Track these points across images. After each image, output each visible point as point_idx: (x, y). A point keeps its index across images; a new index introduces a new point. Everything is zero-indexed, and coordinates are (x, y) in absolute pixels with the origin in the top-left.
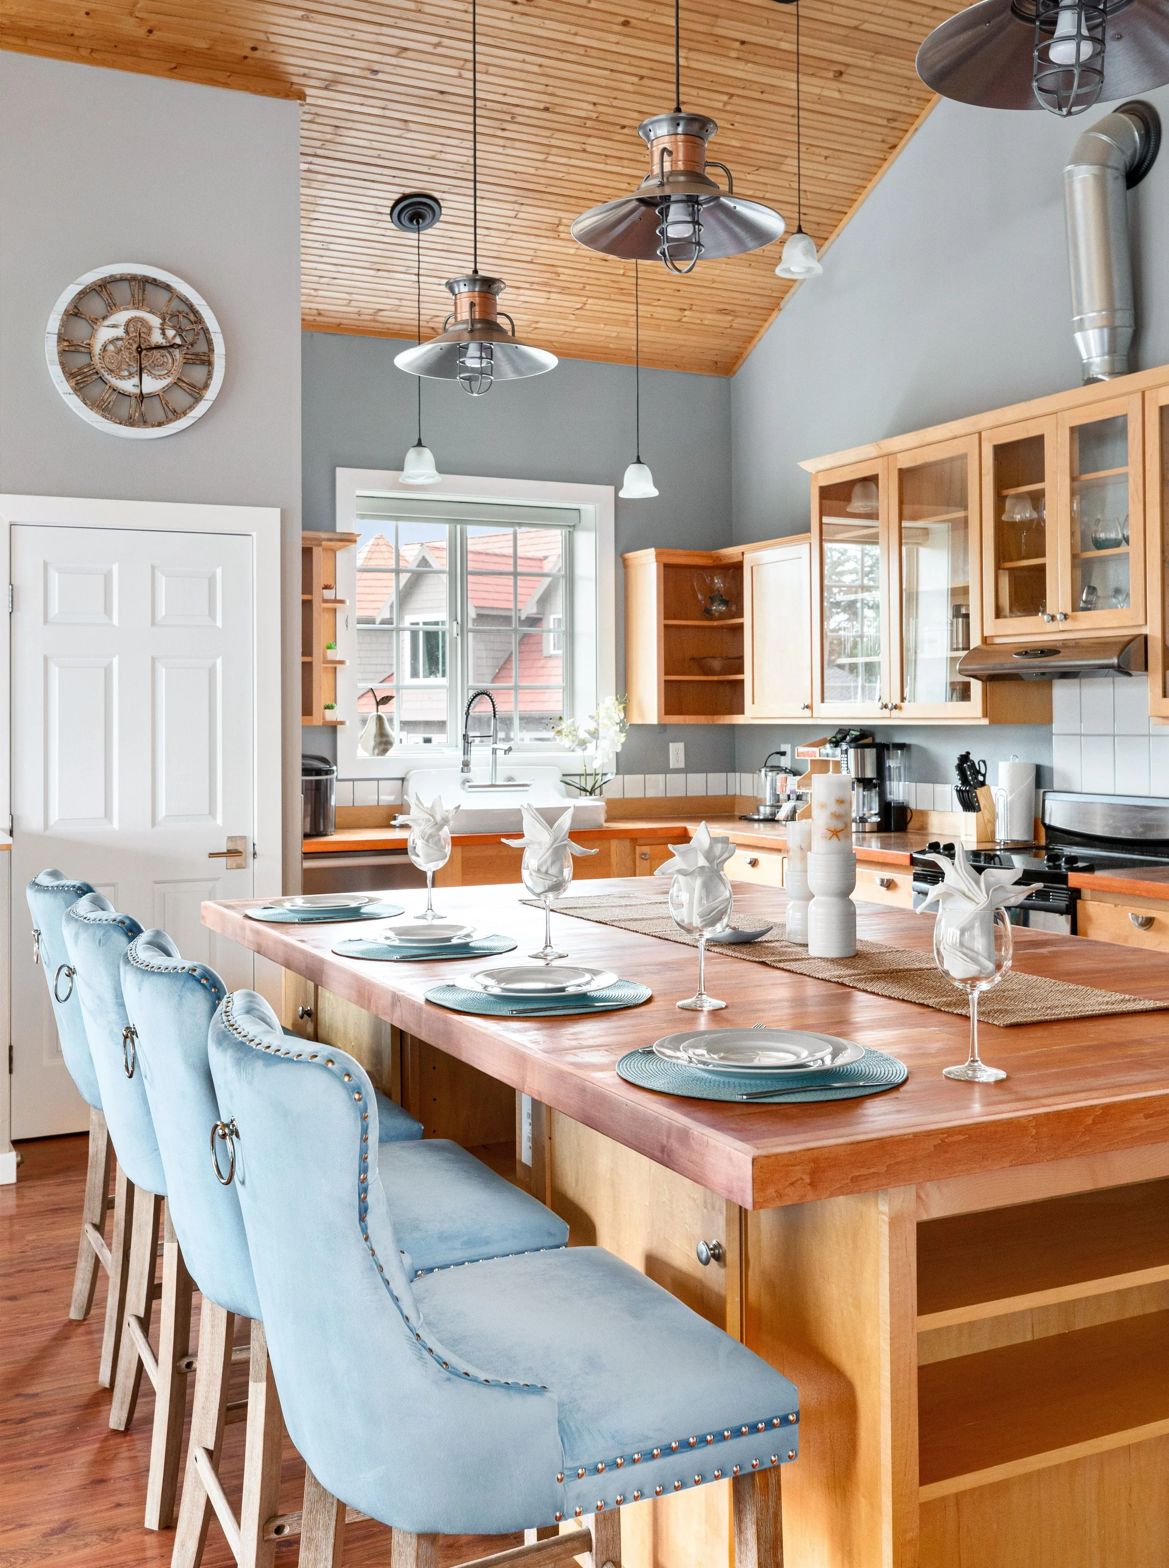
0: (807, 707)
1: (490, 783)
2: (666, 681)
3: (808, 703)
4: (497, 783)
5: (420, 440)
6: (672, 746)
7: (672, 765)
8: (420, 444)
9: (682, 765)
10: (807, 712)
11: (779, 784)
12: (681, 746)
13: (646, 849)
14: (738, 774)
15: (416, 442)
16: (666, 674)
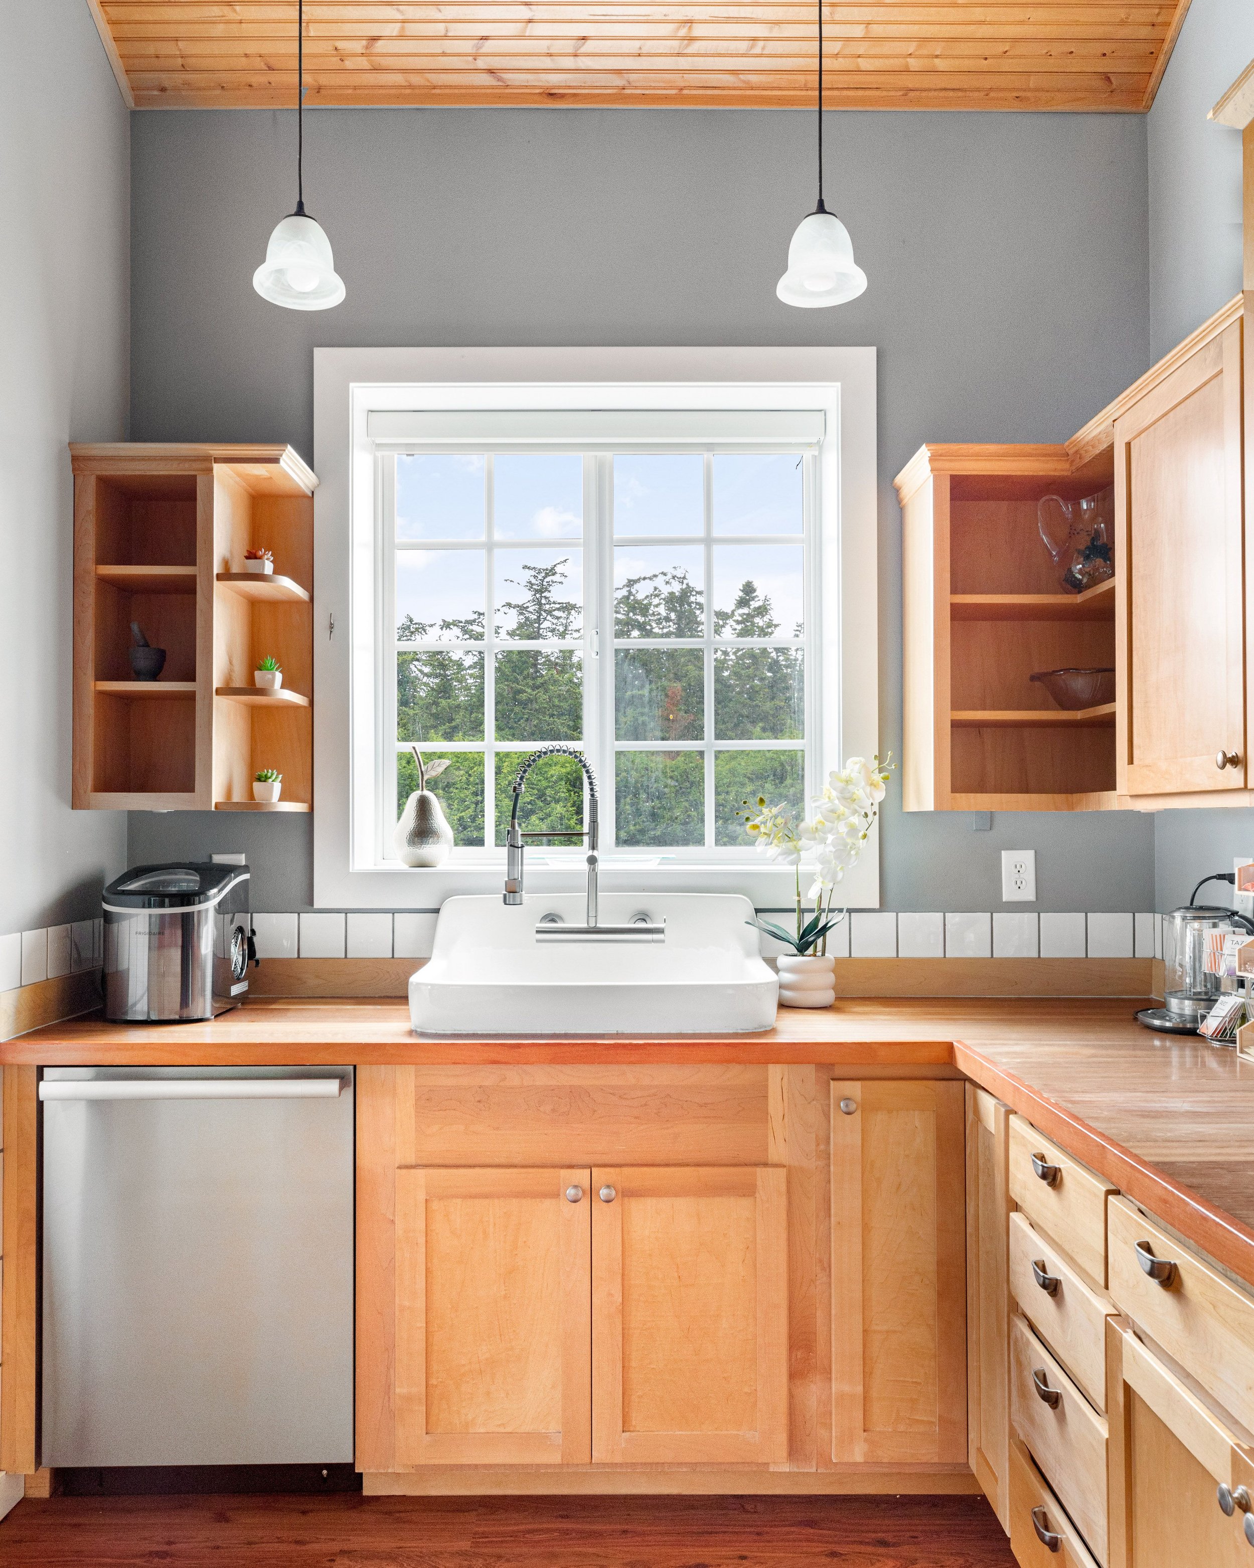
0: (1234, 761)
1: (584, 925)
2: (956, 725)
3: (1235, 750)
4: (601, 925)
5: (301, 204)
6: (1008, 858)
7: (1008, 894)
8: (300, 211)
9: (1028, 894)
10: (1233, 775)
11: (1207, 949)
12: (1027, 858)
13: (854, 1089)
14: (1158, 916)
15: (294, 209)
16: (955, 706)
